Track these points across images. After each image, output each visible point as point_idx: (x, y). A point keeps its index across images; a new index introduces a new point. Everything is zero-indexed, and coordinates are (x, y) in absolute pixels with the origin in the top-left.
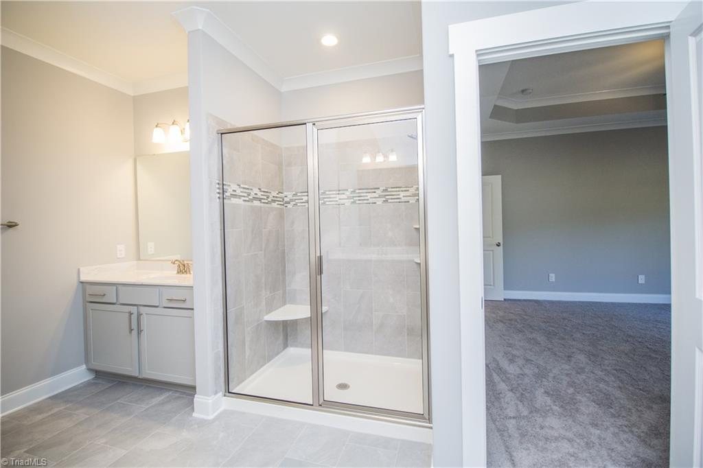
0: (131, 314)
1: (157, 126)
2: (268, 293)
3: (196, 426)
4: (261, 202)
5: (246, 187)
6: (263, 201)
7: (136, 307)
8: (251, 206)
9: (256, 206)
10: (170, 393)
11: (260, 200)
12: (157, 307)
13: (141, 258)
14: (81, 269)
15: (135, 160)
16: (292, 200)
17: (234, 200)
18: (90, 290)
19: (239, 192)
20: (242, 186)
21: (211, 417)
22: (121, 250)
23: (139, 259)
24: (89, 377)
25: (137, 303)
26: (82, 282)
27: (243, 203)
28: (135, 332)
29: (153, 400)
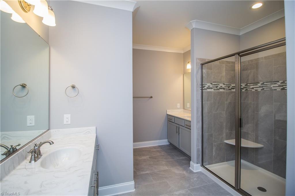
0: (177, 127)
1: (188, 63)
2: (228, 130)
3: (189, 172)
4: (224, 90)
5: (216, 84)
6: (225, 89)
7: (178, 125)
8: (218, 92)
9: (221, 92)
10: (186, 158)
11: (224, 89)
12: (183, 126)
13: (185, 108)
14: (167, 110)
15: (184, 75)
16: (244, 88)
17: (209, 90)
18: (170, 117)
19: (211, 86)
20: (213, 84)
21: (195, 171)
22: (179, 105)
23: (184, 109)
24: (168, 143)
25: (179, 124)
26: (167, 115)
27: (214, 91)
28: (178, 133)
29: (181, 157)
